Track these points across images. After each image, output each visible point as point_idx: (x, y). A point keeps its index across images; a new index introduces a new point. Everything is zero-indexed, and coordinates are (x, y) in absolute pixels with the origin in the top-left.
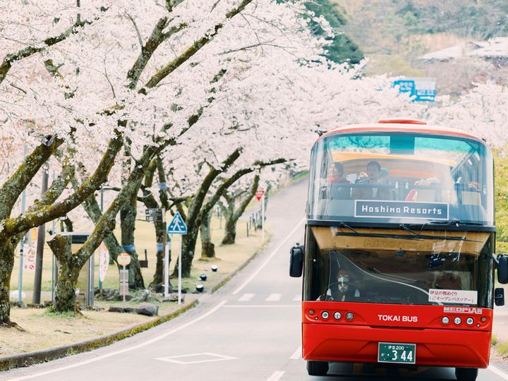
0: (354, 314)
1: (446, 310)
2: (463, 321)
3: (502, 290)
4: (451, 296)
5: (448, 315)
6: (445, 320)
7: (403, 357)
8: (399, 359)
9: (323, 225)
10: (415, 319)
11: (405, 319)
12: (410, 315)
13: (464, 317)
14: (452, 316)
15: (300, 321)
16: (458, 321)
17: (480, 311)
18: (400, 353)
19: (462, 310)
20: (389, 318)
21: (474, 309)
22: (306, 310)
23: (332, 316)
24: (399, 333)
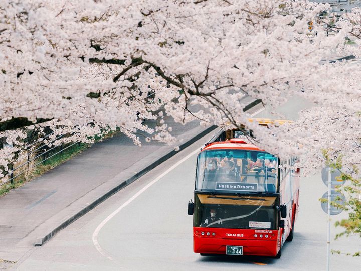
0: (215, 233)
1: (256, 231)
2: (264, 236)
3: (284, 221)
4: (259, 225)
5: (257, 234)
6: (256, 236)
7: (237, 252)
8: (235, 253)
9: (202, 193)
10: (242, 236)
11: (238, 235)
12: (240, 234)
13: (264, 234)
14: (258, 234)
15: (193, 235)
16: (261, 236)
17: (271, 232)
18: (236, 250)
19: (263, 232)
20: (231, 235)
21: (268, 231)
22: (195, 230)
23: (205, 234)
24: (235, 242)
